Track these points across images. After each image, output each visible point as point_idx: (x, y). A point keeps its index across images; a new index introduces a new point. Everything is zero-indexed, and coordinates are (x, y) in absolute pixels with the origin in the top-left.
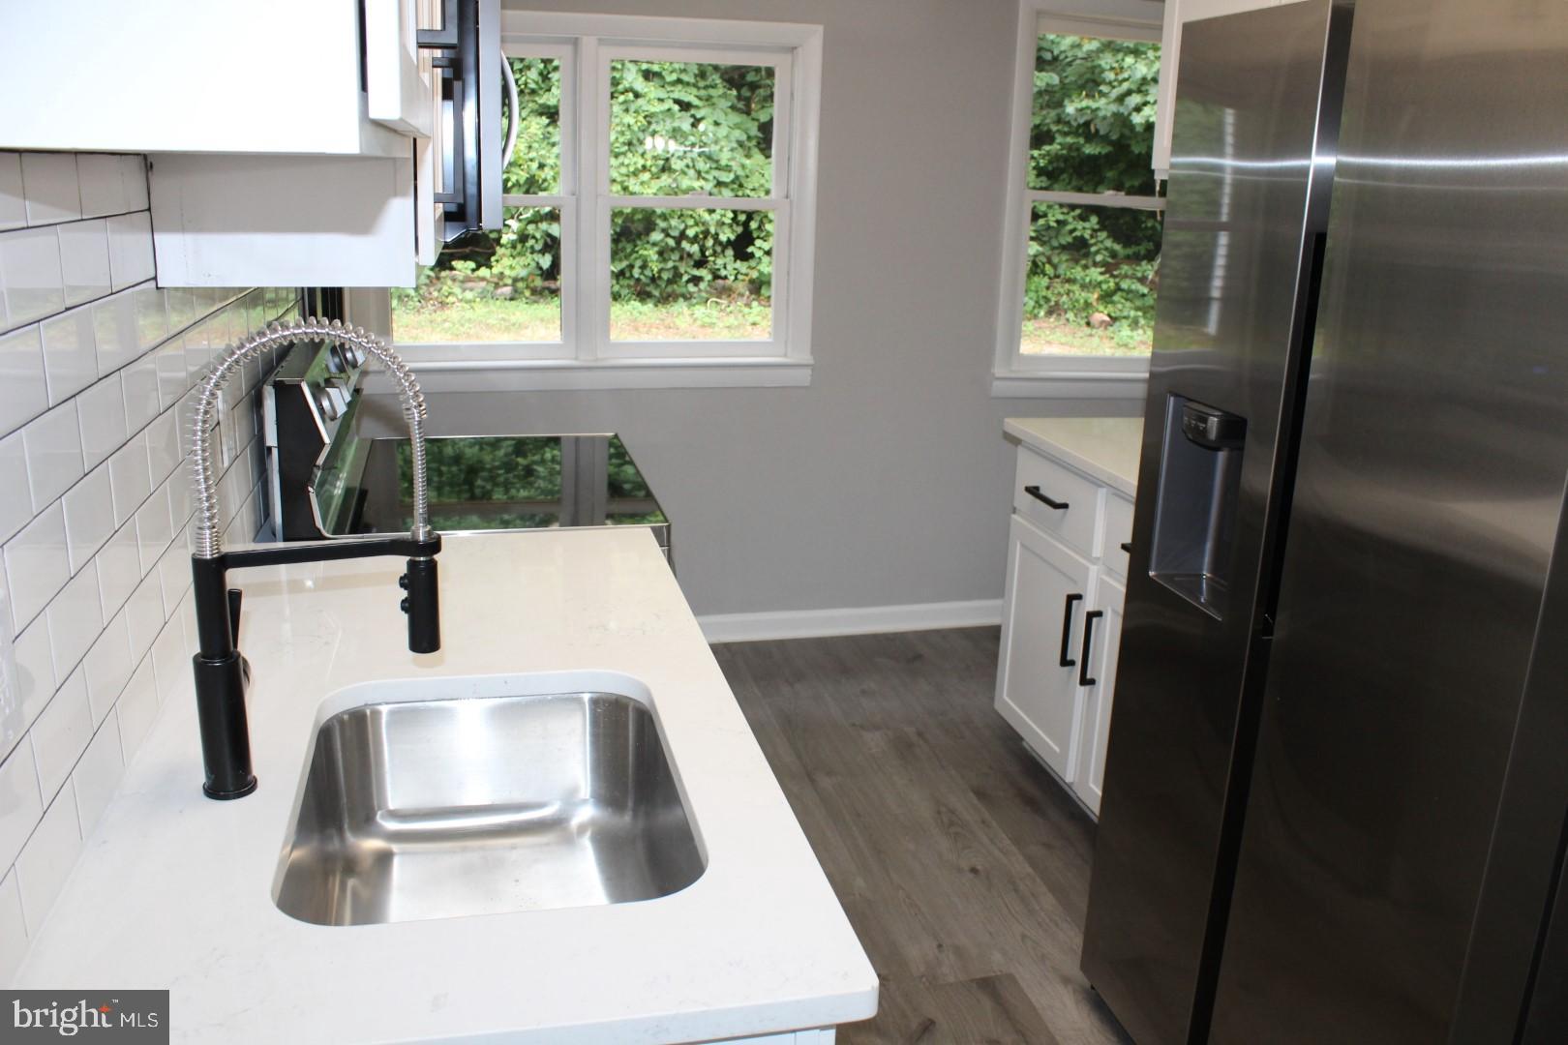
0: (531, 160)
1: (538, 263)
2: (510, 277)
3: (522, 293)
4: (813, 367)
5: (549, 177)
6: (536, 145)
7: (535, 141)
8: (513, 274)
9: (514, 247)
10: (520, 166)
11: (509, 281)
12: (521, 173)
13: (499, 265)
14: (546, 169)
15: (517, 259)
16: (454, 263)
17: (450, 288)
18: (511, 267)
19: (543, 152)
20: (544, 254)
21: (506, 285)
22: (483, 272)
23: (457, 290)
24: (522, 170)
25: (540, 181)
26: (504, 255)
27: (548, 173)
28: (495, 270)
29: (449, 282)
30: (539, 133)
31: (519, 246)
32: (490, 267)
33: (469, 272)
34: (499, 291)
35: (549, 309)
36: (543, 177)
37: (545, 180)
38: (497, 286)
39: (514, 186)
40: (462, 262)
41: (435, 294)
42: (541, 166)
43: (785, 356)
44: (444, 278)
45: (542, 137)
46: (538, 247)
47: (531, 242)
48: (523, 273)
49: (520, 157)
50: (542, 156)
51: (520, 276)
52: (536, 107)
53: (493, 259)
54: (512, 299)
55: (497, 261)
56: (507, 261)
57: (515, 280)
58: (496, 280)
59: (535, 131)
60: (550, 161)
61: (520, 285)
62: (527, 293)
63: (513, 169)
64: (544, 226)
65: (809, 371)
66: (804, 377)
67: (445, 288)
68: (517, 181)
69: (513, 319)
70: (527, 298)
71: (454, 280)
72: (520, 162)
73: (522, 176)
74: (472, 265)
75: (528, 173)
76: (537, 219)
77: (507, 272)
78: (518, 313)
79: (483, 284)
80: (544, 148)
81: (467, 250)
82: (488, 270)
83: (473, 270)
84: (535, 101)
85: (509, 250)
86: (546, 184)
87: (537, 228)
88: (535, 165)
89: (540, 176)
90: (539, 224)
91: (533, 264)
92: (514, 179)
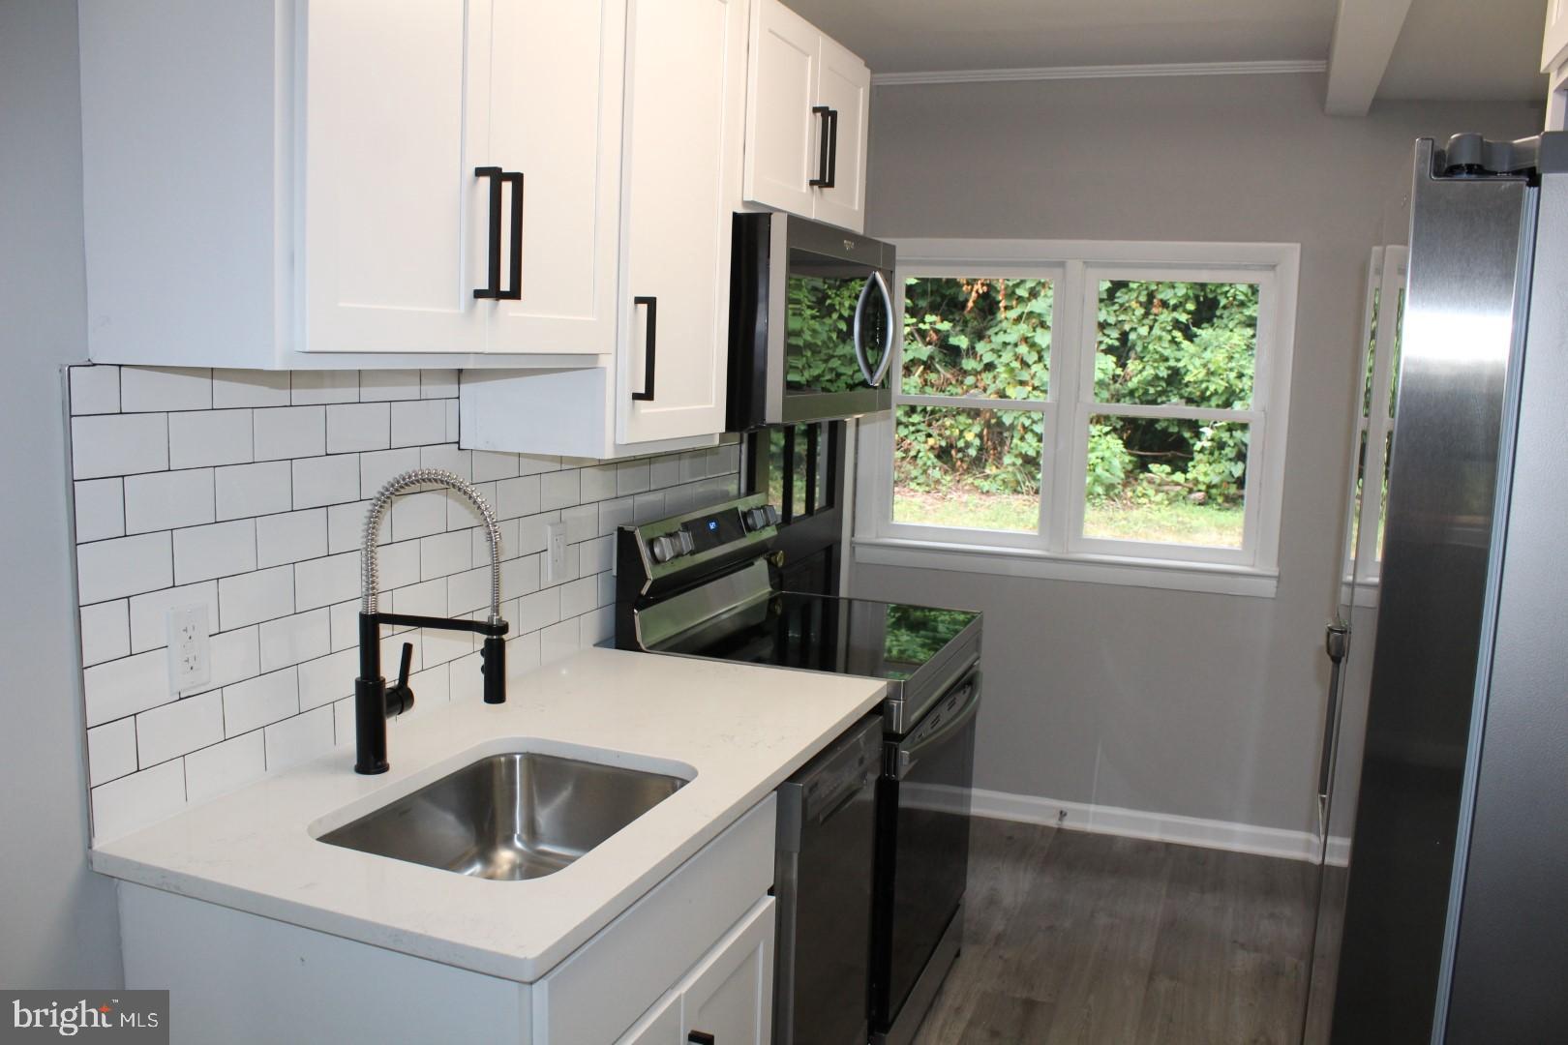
0: (1231, 370)
1: (1231, 472)
2: (1204, 483)
3: (1215, 499)
4: (1279, 578)
5: (1246, 387)
6: (1237, 356)
7: (1237, 352)
8: (1207, 480)
9: (1212, 453)
10: (1220, 375)
11: (1203, 487)
12: (1221, 382)
13: (1194, 472)
14: (1244, 379)
15: (1214, 465)
16: (1150, 466)
17: (1144, 489)
18: (1206, 474)
19: (1243, 362)
20: (1236, 463)
21: (1200, 491)
22: (1179, 477)
23: (1151, 492)
24: (1222, 379)
25: (1238, 390)
26: (1201, 461)
27: (1246, 383)
28: (1189, 476)
29: (1145, 484)
30: (1242, 343)
31: (1216, 453)
32: (1185, 471)
33: (1164, 476)
34: (1193, 496)
35: (1235, 518)
36: (1240, 387)
37: (1242, 390)
38: (1191, 491)
39: (1212, 395)
40: (1158, 465)
41: (1130, 494)
42: (1240, 376)
43: (1253, 566)
44: (1142, 480)
45: (1245, 347)
46: (1232, 455)
47: (1227, 450)
48: (1216, 480)
49: (1220, 367)
50: (1241, 366)
51: (1213, 483)
52: (1243, 319)
53: (1190, 464)
54: (1200, 504)
55: (1194, 467)
56: (1202, 468)
57: (1210, 486)
58: (1190, 485)
59: (1238, 342)
60: (1248, 372)
61: (1214, 491)
62: (1220, 500)
63: (1212, 379)
64: (1238, 434)
65: (1274, 582)
66: (1269, 588)
67: (1139, 489)
68: (1215, 390)
69: (1195, 523)
70: (1219, 505)
71: (1151, 482)
72: (1220, 371)
73: (1220, 385)
74: (1167, 468)
75: (1228, 382)
76: (1230, 429)
77: (1201, 478)
78: (1202, 519)
79: (1179, 488)
80: (1245, 359)
81: (1169, 454)
82: (1183, 475)
83: (1168, 474)
84: (1241, 313)
85: (1207, 456)
86: (1243, 394)
87: (1231, 436)
88: (1233, 375)
89: (1237, 386)
90: (1234, 432)
91: (1227, 472)
92: (1212, 388)
